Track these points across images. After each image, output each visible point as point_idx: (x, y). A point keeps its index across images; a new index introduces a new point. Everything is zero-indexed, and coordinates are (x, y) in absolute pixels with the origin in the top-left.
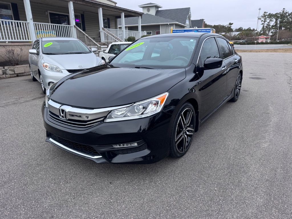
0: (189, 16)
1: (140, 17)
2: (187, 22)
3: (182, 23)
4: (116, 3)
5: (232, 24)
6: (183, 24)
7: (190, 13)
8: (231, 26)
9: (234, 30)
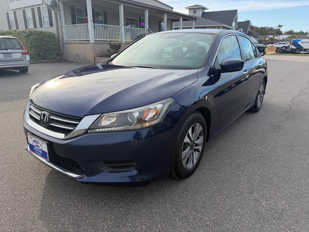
0: (236, 18)
1: (194, 21)
2: (234, 24)
3: (228, 26)
4: (173, 8)
5: (281, 26)
6: (230, 26)
7: (237, 15)
8: (281, 28)
9: (283, 33)
